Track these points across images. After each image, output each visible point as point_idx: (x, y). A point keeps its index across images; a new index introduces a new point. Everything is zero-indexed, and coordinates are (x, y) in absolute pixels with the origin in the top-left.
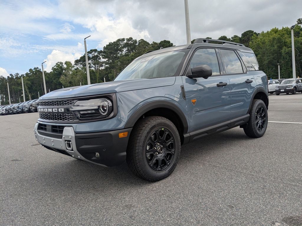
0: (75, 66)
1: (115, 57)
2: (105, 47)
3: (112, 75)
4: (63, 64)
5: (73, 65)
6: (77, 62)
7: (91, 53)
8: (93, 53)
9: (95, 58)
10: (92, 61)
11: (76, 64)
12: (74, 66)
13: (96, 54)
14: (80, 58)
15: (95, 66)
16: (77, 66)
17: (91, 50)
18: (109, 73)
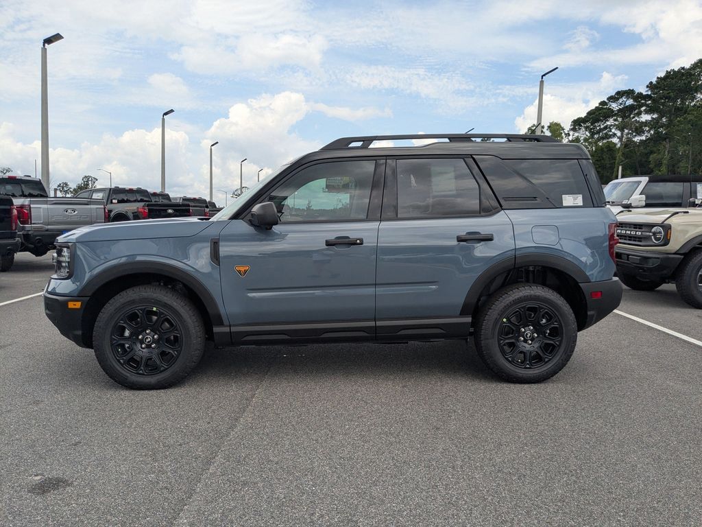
0: (571, 133)
1: (678, 109)
2: (651, 83)
3: (660, 156)
4: (545, 130)
5: (567, 132)
6: (577, 123)
7: (618, 99)
8: (620, 101)
9: (626, 112)
10: (615, 120)
11: (574, 129)
12: (569, 134)
13: (630, 102)
14: (588, 113)
15: (622, 134)
16: (576, 134)
17: (618, 93)
18: (652, 152)
